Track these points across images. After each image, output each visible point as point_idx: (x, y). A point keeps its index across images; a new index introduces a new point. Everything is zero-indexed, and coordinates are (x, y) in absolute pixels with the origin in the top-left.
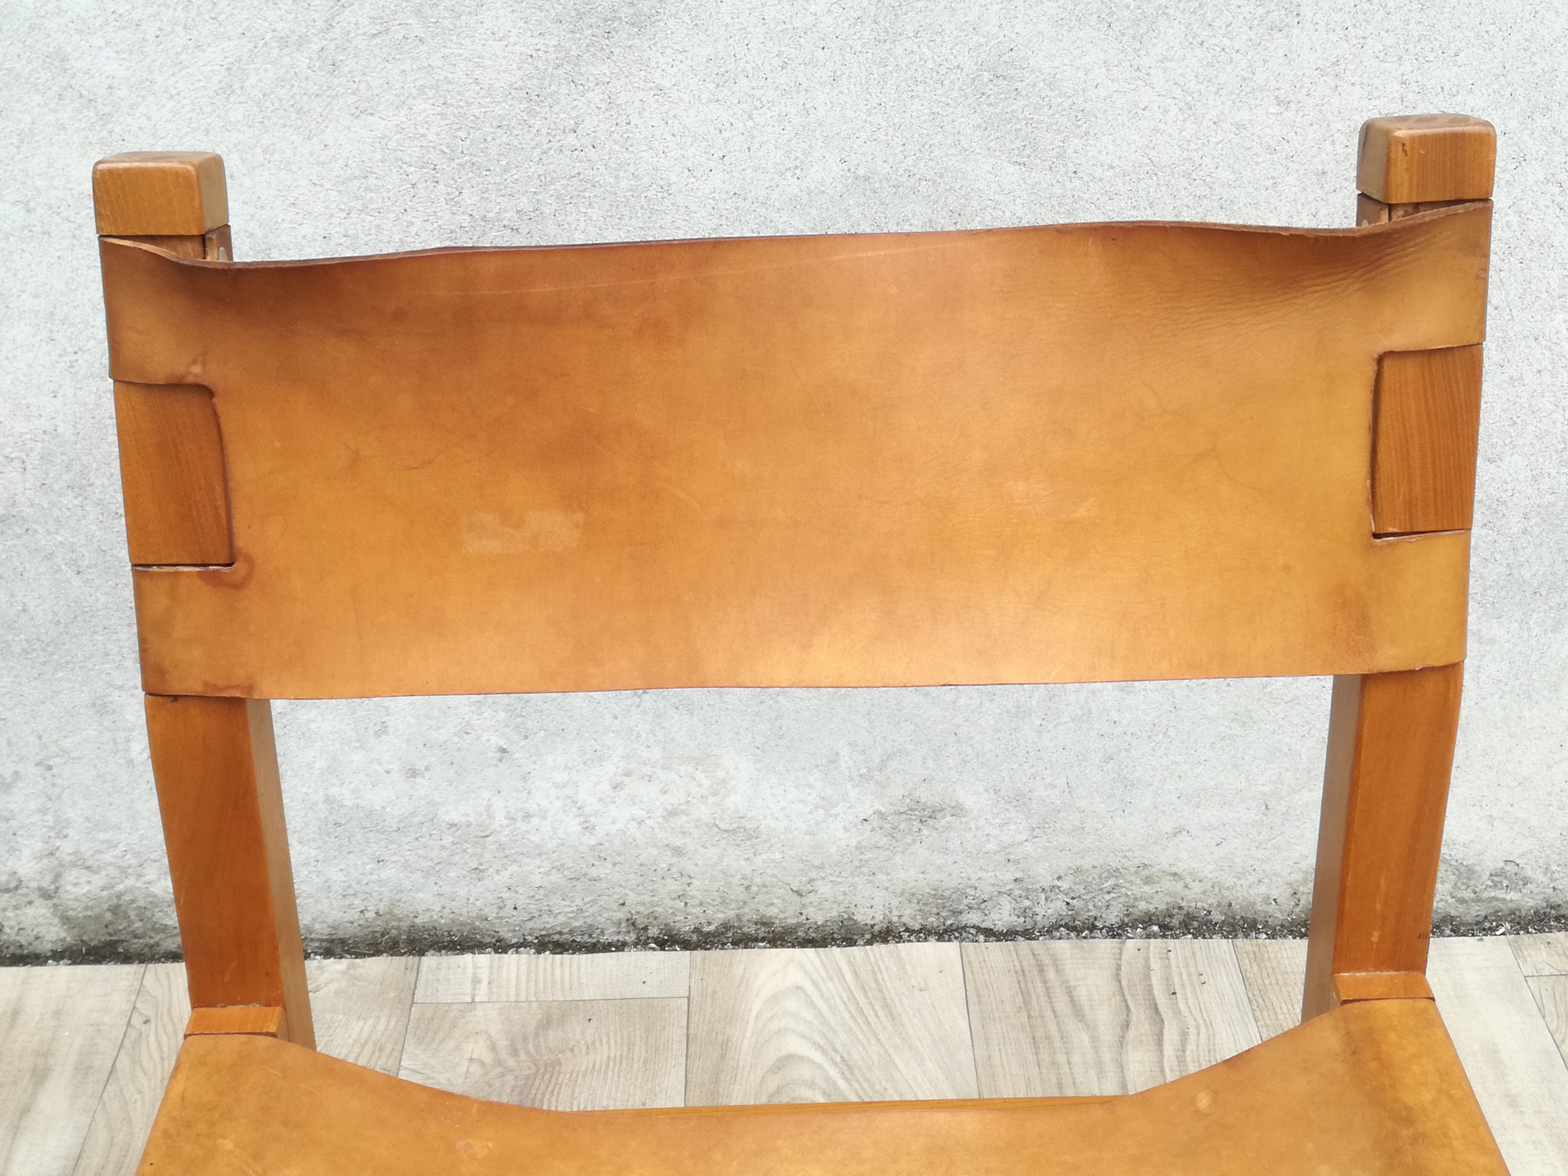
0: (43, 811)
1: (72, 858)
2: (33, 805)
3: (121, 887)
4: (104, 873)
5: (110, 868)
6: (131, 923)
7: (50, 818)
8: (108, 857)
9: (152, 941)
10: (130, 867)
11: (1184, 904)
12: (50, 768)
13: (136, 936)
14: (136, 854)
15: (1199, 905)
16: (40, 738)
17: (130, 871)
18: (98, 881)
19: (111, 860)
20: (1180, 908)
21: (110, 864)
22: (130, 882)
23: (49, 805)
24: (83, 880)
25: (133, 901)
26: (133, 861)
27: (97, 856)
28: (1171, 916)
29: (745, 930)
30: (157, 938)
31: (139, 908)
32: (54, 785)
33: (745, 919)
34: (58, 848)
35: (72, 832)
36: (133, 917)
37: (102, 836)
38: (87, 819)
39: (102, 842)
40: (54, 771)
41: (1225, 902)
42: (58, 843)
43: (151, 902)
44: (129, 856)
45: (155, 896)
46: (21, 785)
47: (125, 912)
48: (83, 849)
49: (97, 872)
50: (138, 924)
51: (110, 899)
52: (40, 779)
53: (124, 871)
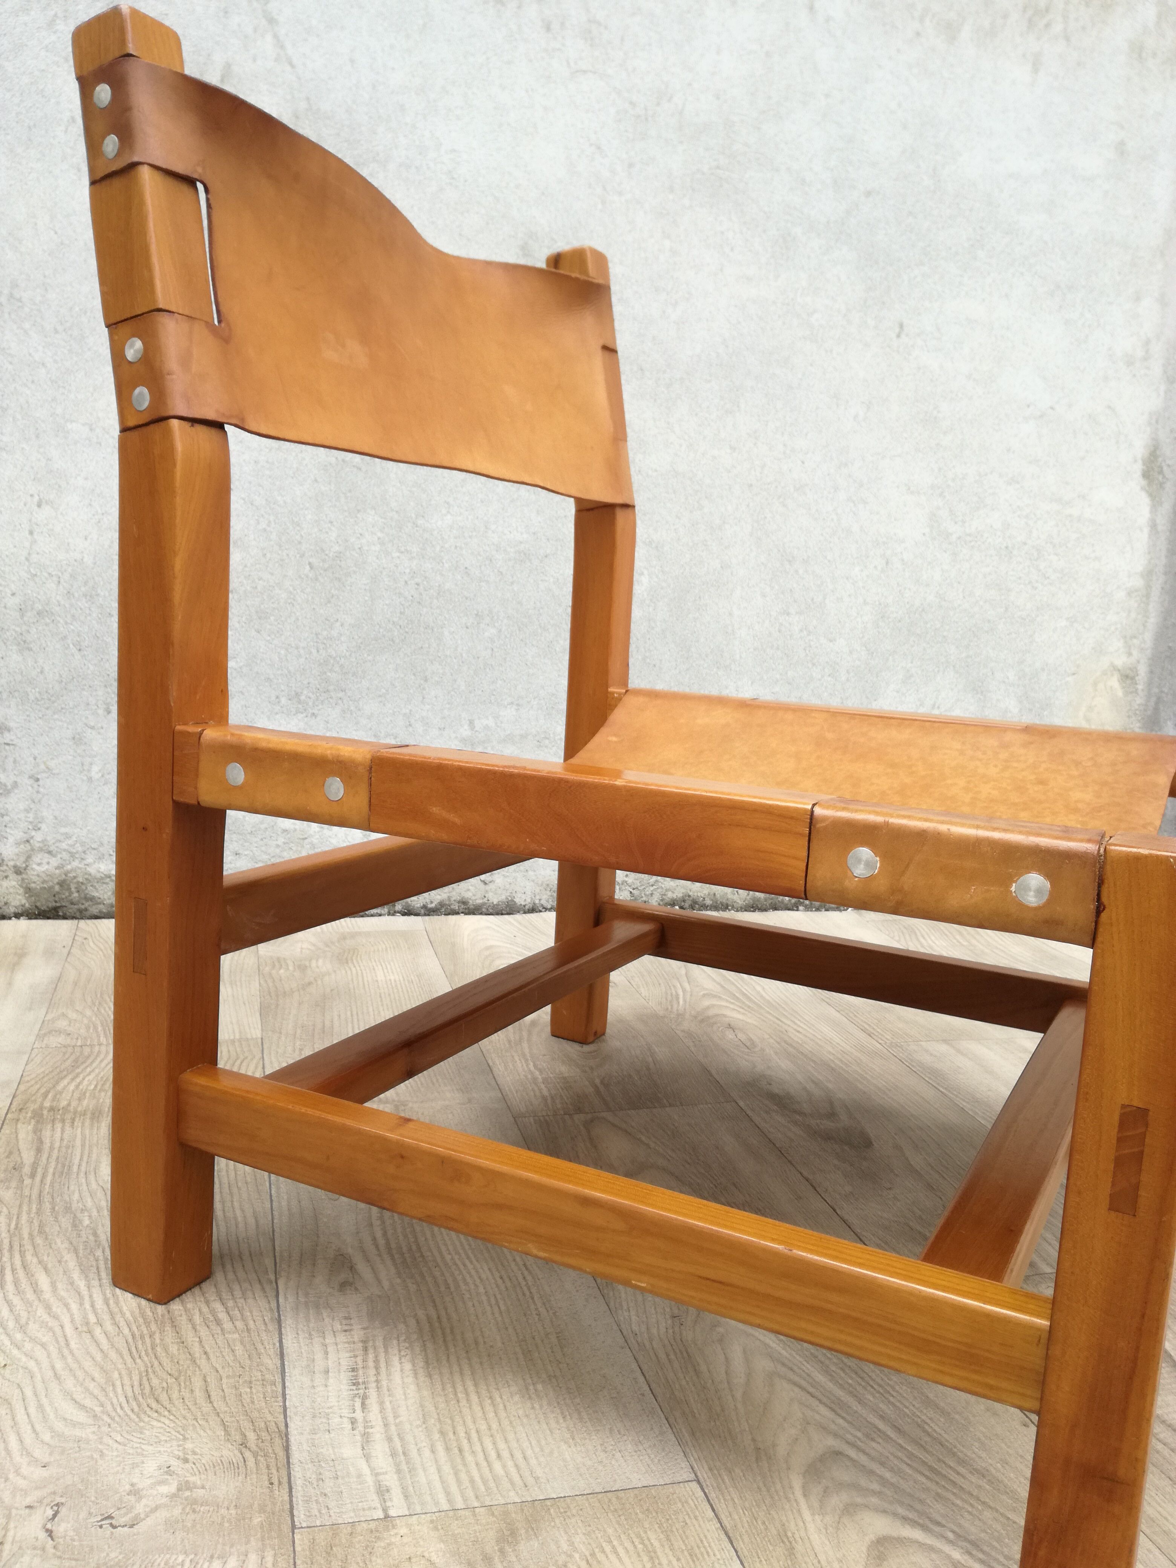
0: (28, 810)
1: (41, 845)
2: (22, 806)
3: (69, 867)
4: (59, 856)
5: (64, 853)
6: (71, 893)
7: (31, 816)
8: (64, 846)
9: (83, 907)
10: (77, 852)
11: (691, 894)
12: (37, 780)
13: (72, 903)
14: (83, 844)
15: (699, 894)
16: (35, 759)
17: (77, 856)
18: (55, 862)
19: (65, 847)
20: (689, 896)
21: (65, 850)
22: (76, 864)
23: (32, 806)
24: (45, 861)
25: (75, 877)
26: (80, 849)
27: (57, 844)
28: (684, 901)
29: (452, 907)
30: (87, 904)
31: (78, 882)
32: (38, 792)
33: (452, 899)
34: (32, 837)
35: (43, 826)
36: (73, 889)
37: (63, 830)
38: (56, 818)
39: (62, 834)
40: (41, 783)
41: (712, 893)
42: (33, 833)
43: (87, 879)
44: (78, 845)
45: (90, 875)
46: (16, 791)
47: (69, 885)
48: (48, 838)
49: (54, 856)
50: (76, 895)
51: (60, 875)
52: (30, 788)
53: (72, 855)
